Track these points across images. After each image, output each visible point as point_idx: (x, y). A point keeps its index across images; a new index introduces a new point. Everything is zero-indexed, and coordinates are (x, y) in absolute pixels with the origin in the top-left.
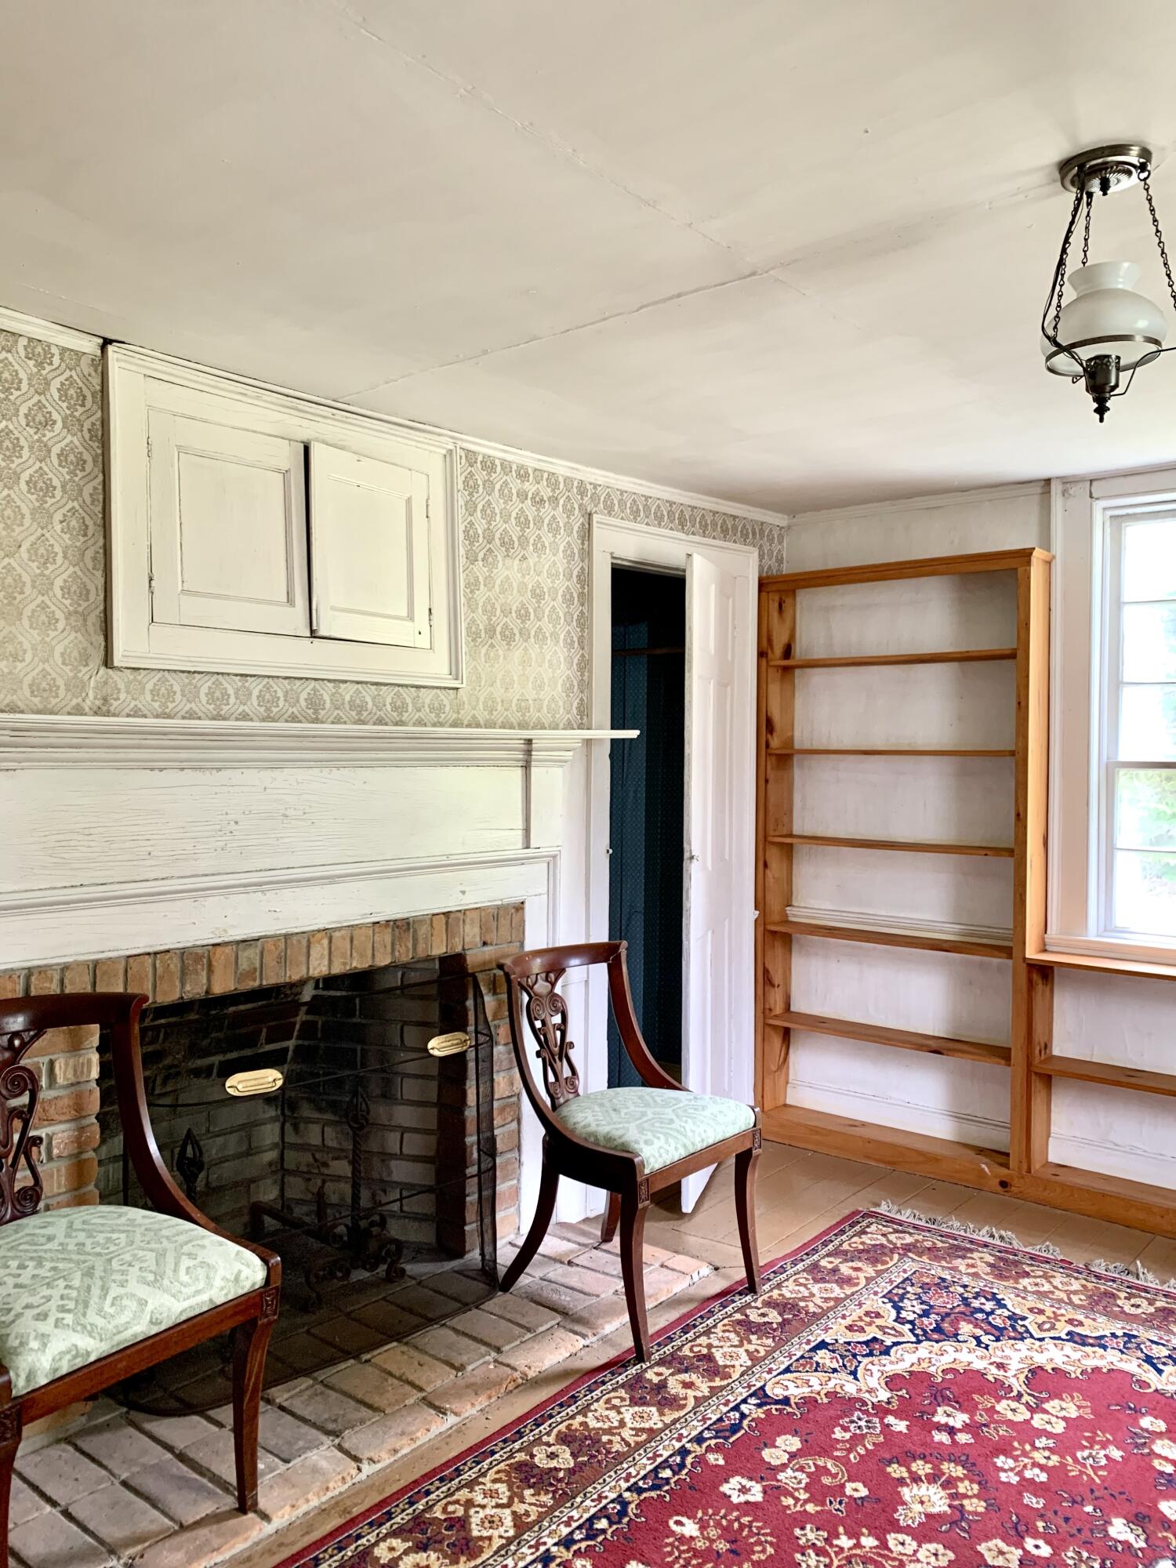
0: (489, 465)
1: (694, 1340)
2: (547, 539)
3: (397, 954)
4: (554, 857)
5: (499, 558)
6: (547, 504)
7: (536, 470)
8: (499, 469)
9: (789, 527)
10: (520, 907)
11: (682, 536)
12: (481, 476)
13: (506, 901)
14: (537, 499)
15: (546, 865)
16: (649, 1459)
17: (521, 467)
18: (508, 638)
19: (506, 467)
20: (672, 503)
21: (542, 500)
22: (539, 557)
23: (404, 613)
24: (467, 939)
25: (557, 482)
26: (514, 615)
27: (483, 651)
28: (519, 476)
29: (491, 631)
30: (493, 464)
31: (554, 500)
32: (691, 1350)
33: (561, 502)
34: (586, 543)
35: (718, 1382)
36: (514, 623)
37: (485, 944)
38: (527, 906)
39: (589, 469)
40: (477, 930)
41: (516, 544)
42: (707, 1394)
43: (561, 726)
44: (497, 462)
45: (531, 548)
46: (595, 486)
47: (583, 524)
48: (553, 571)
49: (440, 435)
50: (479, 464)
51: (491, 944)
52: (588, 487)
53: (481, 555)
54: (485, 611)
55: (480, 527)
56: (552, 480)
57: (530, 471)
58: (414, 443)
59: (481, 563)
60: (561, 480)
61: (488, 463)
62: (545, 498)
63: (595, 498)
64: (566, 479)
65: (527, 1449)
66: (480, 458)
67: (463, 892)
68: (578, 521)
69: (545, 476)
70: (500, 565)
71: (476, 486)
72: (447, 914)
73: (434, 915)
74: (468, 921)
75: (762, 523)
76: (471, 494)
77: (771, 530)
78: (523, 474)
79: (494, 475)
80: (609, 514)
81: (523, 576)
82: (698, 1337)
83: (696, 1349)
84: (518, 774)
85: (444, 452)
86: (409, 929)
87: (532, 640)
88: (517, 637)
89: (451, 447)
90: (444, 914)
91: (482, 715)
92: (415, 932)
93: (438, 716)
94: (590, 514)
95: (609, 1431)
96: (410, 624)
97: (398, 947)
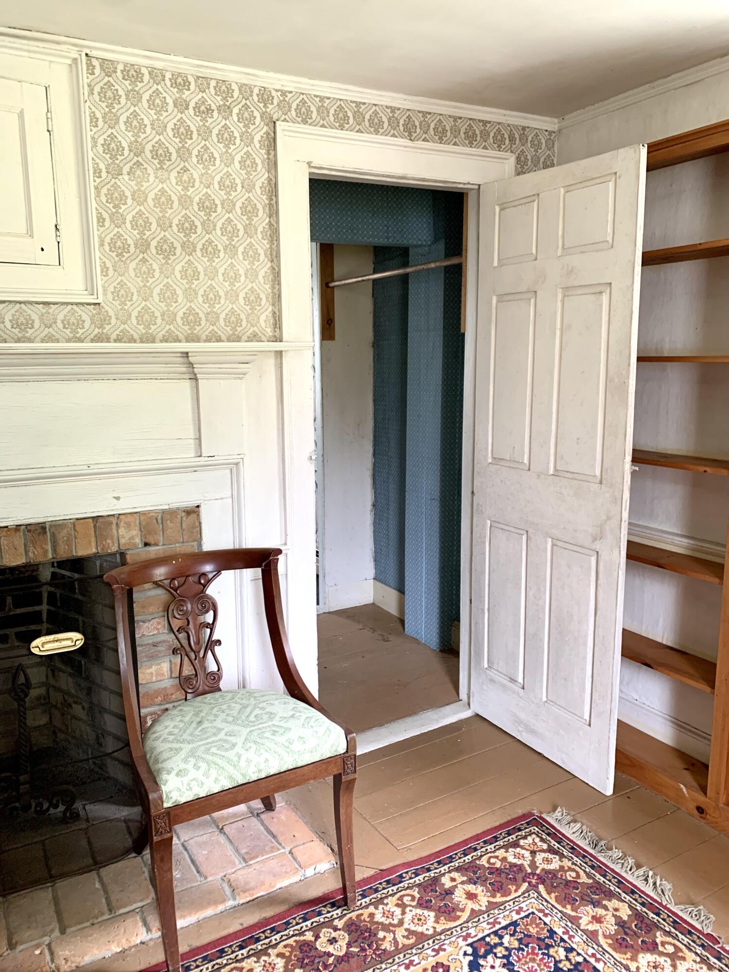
0: (133, 74)
2: (217, 150)
3: (31, 555)
4: (237, 464)
5: (150, 171)
6: (215, 114)
7: (198, 77)
8: (146, 78)
9: (560, 130)
10: (194, 512)
11: (409, 143)
12: (122, 87)
13: (174, 506)
14: (203, 108)
15: (228, 471)
17: (175, 76)
18: (166, 251)
19: (157, 75)
20: (393, 110)
21: (209, 110)
22: (206, 168)
23: (24, 231)
24: (123, 541)
25: (230, 91)
26: (175, 229)
27: (133, 265)
28: (174, 83)
29: (144, 246)
30: (138, 72)
31: (225, 110)
33: (236, 110)
34: (272, 153)
36: (175, 236)
37: (146, 544)
38: (202, 510)
39: (271, 74)
40: (135, 532)
41: (174, 156)
43: (245, 338)
44: (144, 71)
45: (194, 160)
46: (284, 93)
47: (267, 133)
48: (227, 183)
49: (58, 43)
50: (119, 74)
51: (156, 545)
52: (274, 93)
53: (126, 169)
54: (135, 225)
55: (125, 138)
56: (224, 88)
57: (191, 79)
58: (26, 54)
59: (126, 177)
60: (235, 87)
61: (132, 72)
62: (214, 107)
63: (284, 106)
64: (241, 87)
66: (120, 67)
67: (118, 498)
68: (259, 132)
69: (213, 83)
70: (152, 178)
71: (116, 97)
72: (95, 519)
73: (77, 519)
74: (122, 524)
75: (524, 128)
76: (110, 106)
77: (537, 135)
78: (180, 82)
79: (140, 85)
80: (305, 122)
81: (186, 189)
84: (187, 385)
85: (69, 62)
86: (45, 533)
87: (199, 253)
88: (179, 251)
89: (76, 56)
90: (93, 518)
91: (135, 328)
92: (53, 535)
93: (74, 331)
94: (274, 123)
96: (29, 240)
97: (31, 549)
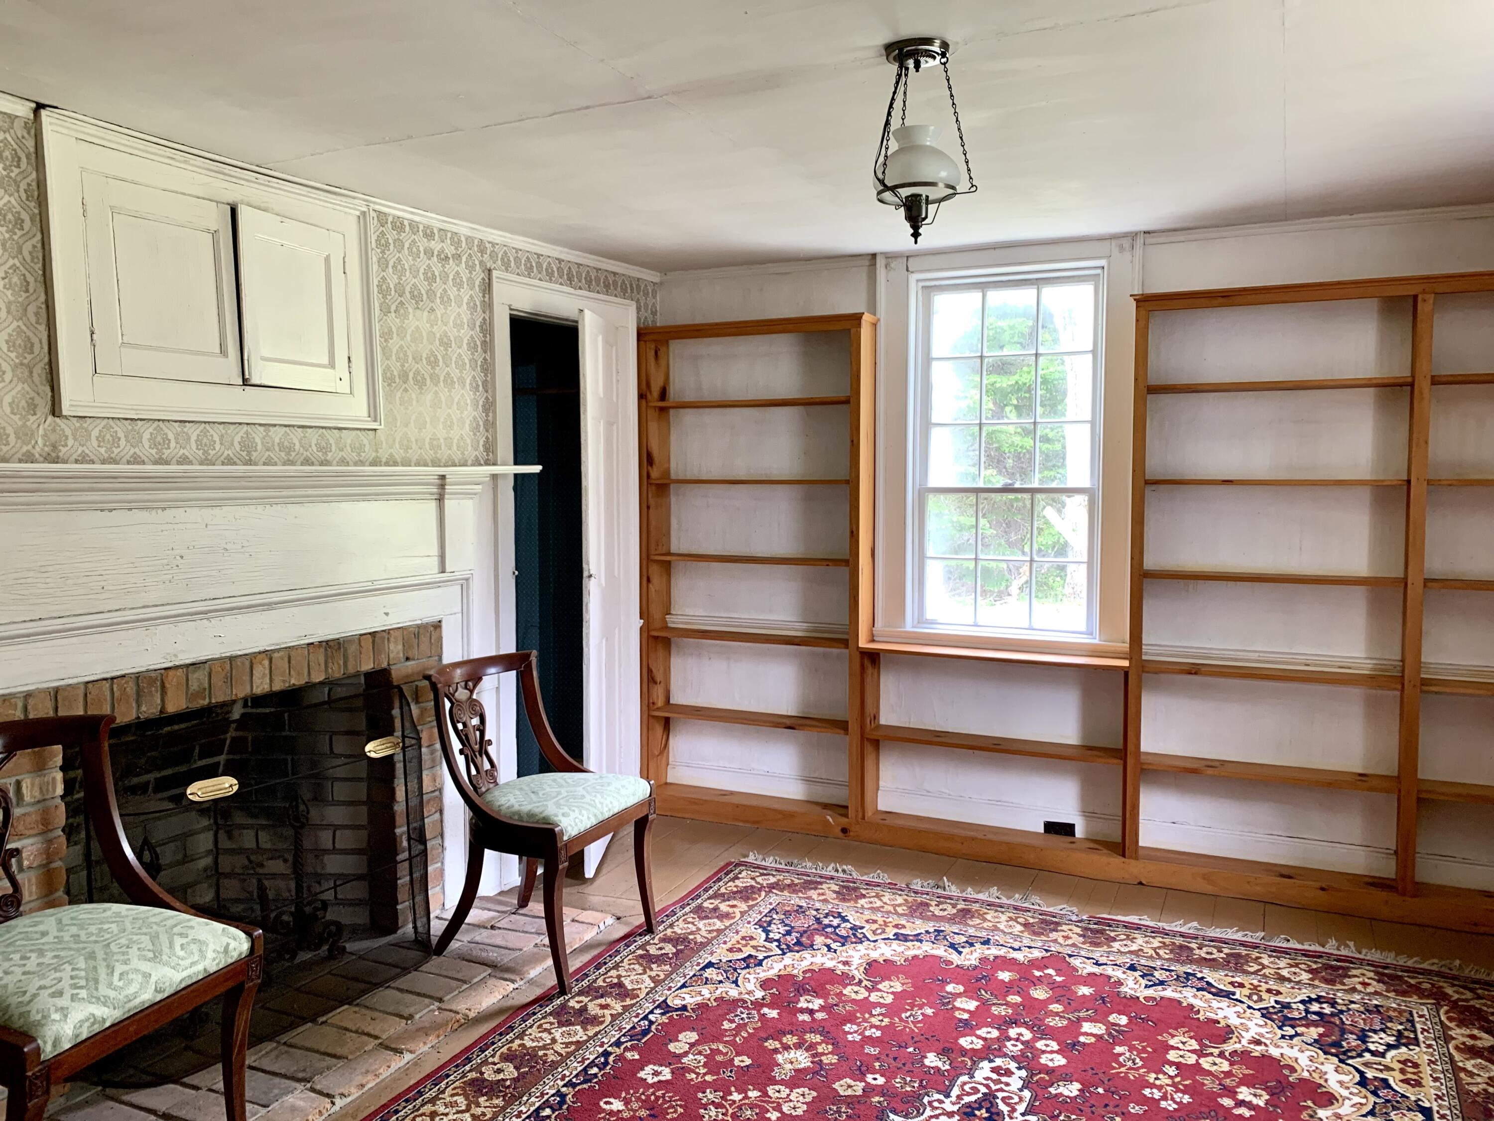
0: (398, 225)
1: (606, 973)
2: (452, 292)
3: (330, 671)
4: (467, 580)
5: (410, 310)
6: (451, 261)
7: (440, 230)
8: (407, 228)
9: (661, 283)
10: (437, 625)
11: (571, 290)
12: (391, 236)
13: (425, 621)
14: (442, 256)
15: (459, 587)
16: (578, 1062)
17: (427, 227)
18: (420, 383)
19: (414, 226)
20: (560, 261)
21: (447, 257)
22: (446, 309)
23: (325, 360)
24: (391, 656)
25: (460, 241)
26: (424, 361)
27: (398, 395)
28: (426, 235)
29: (404, 376)
30: (402, 224)
31: (457, 257)
32: (604, 981)
33: (464, 259)
34: (487, 296)
35: (628, 1002)
36: (424, 368)
37: (408, 659)
38: (444, 624)
39: (488, 230)
40: (400, 647)
41: (425, 297)
42: (620, 1011)
43: (470, 462)
44: (406, 223)
45: (438, 301)
46: (493, 245)
47: (483, 279)
48: (459, 322)
49: (354, 198)
50: (389, 225)
51: (414, 659)
52: (487, 245)
53: (393, 308)
54: (398, 359)
55: (392, 281)
56: (456, 239)
57: (436, 231)
58: (330, 206)
59: (393, 315)
60: (463, 239)
61: (398, 224)
62: (450, 255)
63: (493, 256)
64: (468, 238)
65: (478, 1069)
66: (390, 219)
67: (387, 614)
68: (479, 276)
69: (449, 235)
70: (411, 317)
71: (387, 244)
72: (373, 634)
73: (361, 635)
74: (392, 639)
75: (638, 280)
76: (383, 252)
77: (646, 285)
78: (429, 234)
79: (403, 235)
80: (507, 270)
81: (432, 326)
82: (609, 971)
83: (608, 980)
84: (433, 505)
85: (358, 213)
86: (340, 648)
87: (442, 384)
88: (428, 381)
89: (364, 209)
90: (370, 634)
91: (398, 454)
92: (345, 650)
93: (359, 455)
94: (490, 270)
95: (544, 1047)
96: (332, 371)
97: (330, 664)
